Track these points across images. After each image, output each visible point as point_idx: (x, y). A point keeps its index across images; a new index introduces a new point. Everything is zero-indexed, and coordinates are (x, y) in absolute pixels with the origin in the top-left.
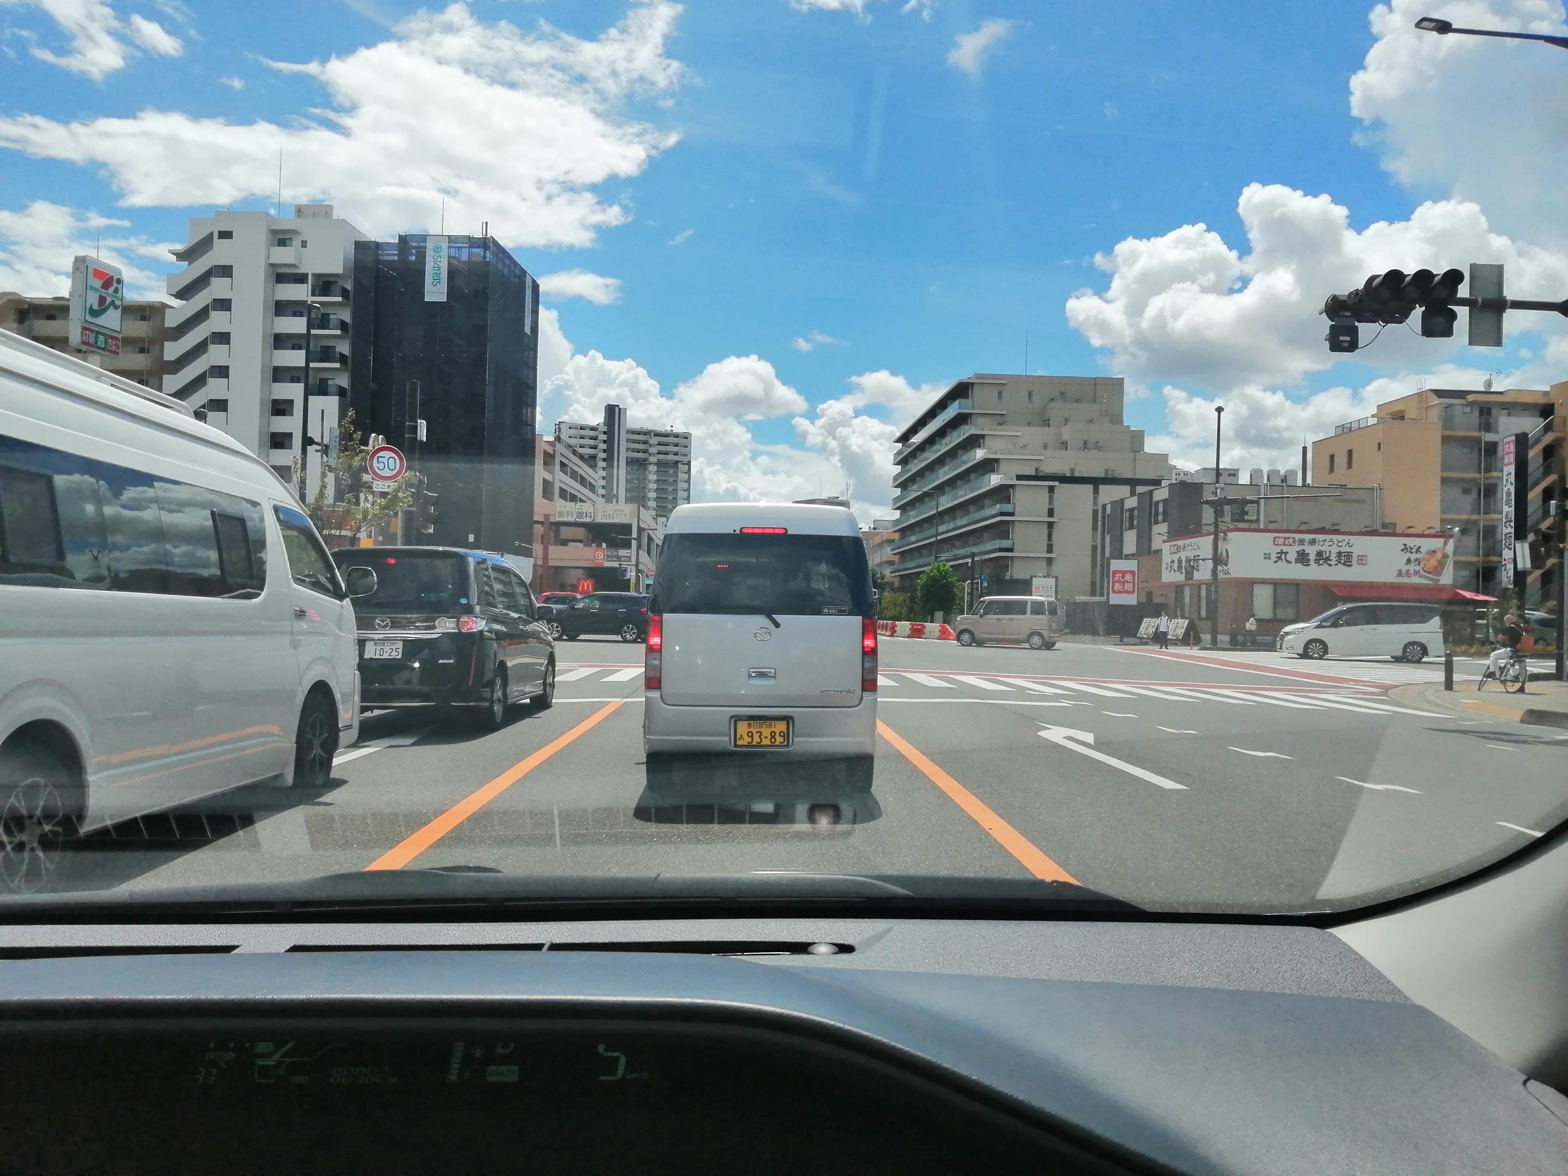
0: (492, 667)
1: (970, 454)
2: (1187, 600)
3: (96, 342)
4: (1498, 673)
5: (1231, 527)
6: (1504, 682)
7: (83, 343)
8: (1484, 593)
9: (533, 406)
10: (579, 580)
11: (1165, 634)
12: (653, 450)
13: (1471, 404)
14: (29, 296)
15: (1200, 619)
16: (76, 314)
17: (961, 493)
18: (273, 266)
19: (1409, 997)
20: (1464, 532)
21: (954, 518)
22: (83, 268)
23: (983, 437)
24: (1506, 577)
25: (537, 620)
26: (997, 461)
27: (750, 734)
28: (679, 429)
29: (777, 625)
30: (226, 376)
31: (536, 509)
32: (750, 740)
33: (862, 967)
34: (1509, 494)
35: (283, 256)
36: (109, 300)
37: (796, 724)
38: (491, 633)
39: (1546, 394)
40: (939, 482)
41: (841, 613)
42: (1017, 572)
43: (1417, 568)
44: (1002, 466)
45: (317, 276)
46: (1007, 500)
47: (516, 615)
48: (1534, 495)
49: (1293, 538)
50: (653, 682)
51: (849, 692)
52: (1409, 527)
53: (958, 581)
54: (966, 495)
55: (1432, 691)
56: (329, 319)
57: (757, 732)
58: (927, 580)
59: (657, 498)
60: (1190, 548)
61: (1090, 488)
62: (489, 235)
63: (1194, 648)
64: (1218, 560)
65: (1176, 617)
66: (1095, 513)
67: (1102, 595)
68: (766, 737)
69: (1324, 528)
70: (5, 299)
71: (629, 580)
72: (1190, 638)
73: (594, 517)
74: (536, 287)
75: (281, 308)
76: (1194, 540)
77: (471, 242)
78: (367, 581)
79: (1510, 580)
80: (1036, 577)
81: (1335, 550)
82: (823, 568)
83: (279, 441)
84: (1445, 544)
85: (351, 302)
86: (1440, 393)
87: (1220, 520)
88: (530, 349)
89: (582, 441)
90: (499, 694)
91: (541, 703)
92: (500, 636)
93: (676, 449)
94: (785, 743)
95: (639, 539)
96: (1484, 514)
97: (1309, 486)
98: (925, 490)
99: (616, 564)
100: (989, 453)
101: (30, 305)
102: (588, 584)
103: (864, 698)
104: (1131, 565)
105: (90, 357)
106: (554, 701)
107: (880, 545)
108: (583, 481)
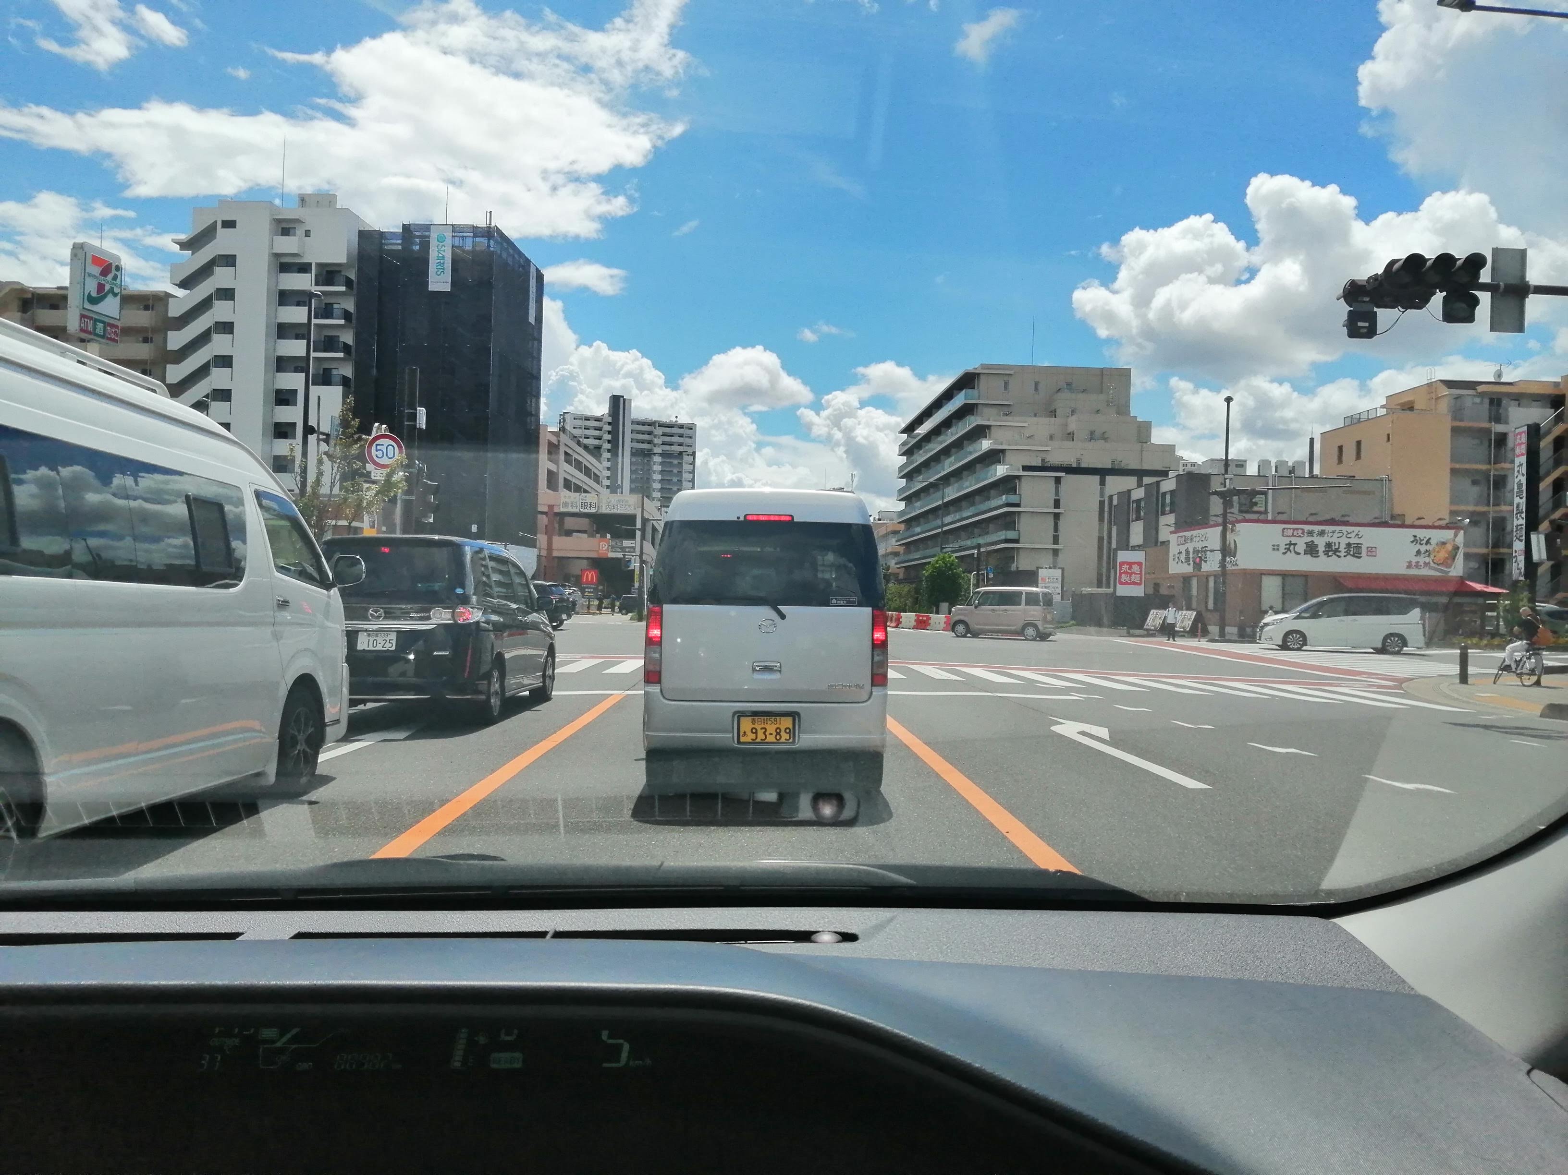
0: (489, 658)
1: (975, 446)
2: (1194, 592)
3: (95, 329)
4: (1513, 666)
5: (1240, 518)
6: (1520, 675)
7: (82, 330)
8: (1494, 585)
9: (538, 396)
10: (583, 570)
11: (1173, 626)
12: (656, 441)
13: (1482, 395)
14: (33, 286)
15: (1207, 610)
16: (75, 302)
17: (967, 484)
18: (277, 255)
19: (1412, 986)
20: (1474, 523)
21: (960, 509)
22: (81, 254)
23: (989, 427)
24: (1517, 567)
25: (536, 611)
26: (1003, 451)
27: (754, 731)
28: (683, 420)
29: (783, 616)
30: (230, 365)
31: (541, 500)
32: (754, 736)
33: (864, 955)
34: (1520, 485)
35: (287, 245)
36: (107, 287)
37: (802, 720)
38: (488, 624)
39: (1556, 384)
40: (945, 473)
41: (850, 604)
42: (1023, 563)
43: (1427, 560)
44: (1009, 457)
45: (320, 265)
46: (1013, 490)
47: (514, 606)
48: (1545, 486)
49: (1302, 529)
50: (652, 675)
51: (857, 686)
52: (1419, 519)
53: (964, 573)
54: (971, 486)
55: (1447, 684)
56: (332, 308)
57: (762, 729)
58: (933, 572)
59: (662, 488)
60: (1198, 539)
61: (1097, 478)
62: (493, 225)
63: (1201, 640)
64: (1227, 551)
65: (1182, 610)
66: (1102, 503)
67: (1108, 586)
68: (771, 734)
69: (1333, 519)
70: (7, 290)
71: (633, 571)
72: (1198, 630)
73: (598, 509)
74: (540, 277)
75: (285, 298)
76: (1202, 531)
77: (476, 231)
78: (355, 570)
79: (1521, 573)
80: (1042, 568)
81: (1344, 541)
82: (830, 557)
83: (282, 431)
84: (1456, 535)
85: (355, 291)
86: (1450, 384)
87: (1228, 511)
88: (534, 339)
89: (587, 432)
90: (496, 686)
91: (540, 695)
92: (498, 628)
93: (681, 440)
94: (791, 741)
95: (643, 530)
96: (1493, 506)
97: (1317, 477)
98: (931, 480)
99: (620, 555)
100: (995, 443)
101: (33, 294)
102: (592, 575)
103: (874, 693)
104: (1139, 556)
105: (90, 346)
106: (553, 693)
107: (886, 536)
108: (587, 472)
